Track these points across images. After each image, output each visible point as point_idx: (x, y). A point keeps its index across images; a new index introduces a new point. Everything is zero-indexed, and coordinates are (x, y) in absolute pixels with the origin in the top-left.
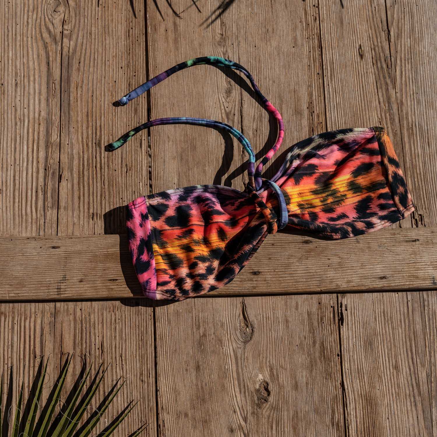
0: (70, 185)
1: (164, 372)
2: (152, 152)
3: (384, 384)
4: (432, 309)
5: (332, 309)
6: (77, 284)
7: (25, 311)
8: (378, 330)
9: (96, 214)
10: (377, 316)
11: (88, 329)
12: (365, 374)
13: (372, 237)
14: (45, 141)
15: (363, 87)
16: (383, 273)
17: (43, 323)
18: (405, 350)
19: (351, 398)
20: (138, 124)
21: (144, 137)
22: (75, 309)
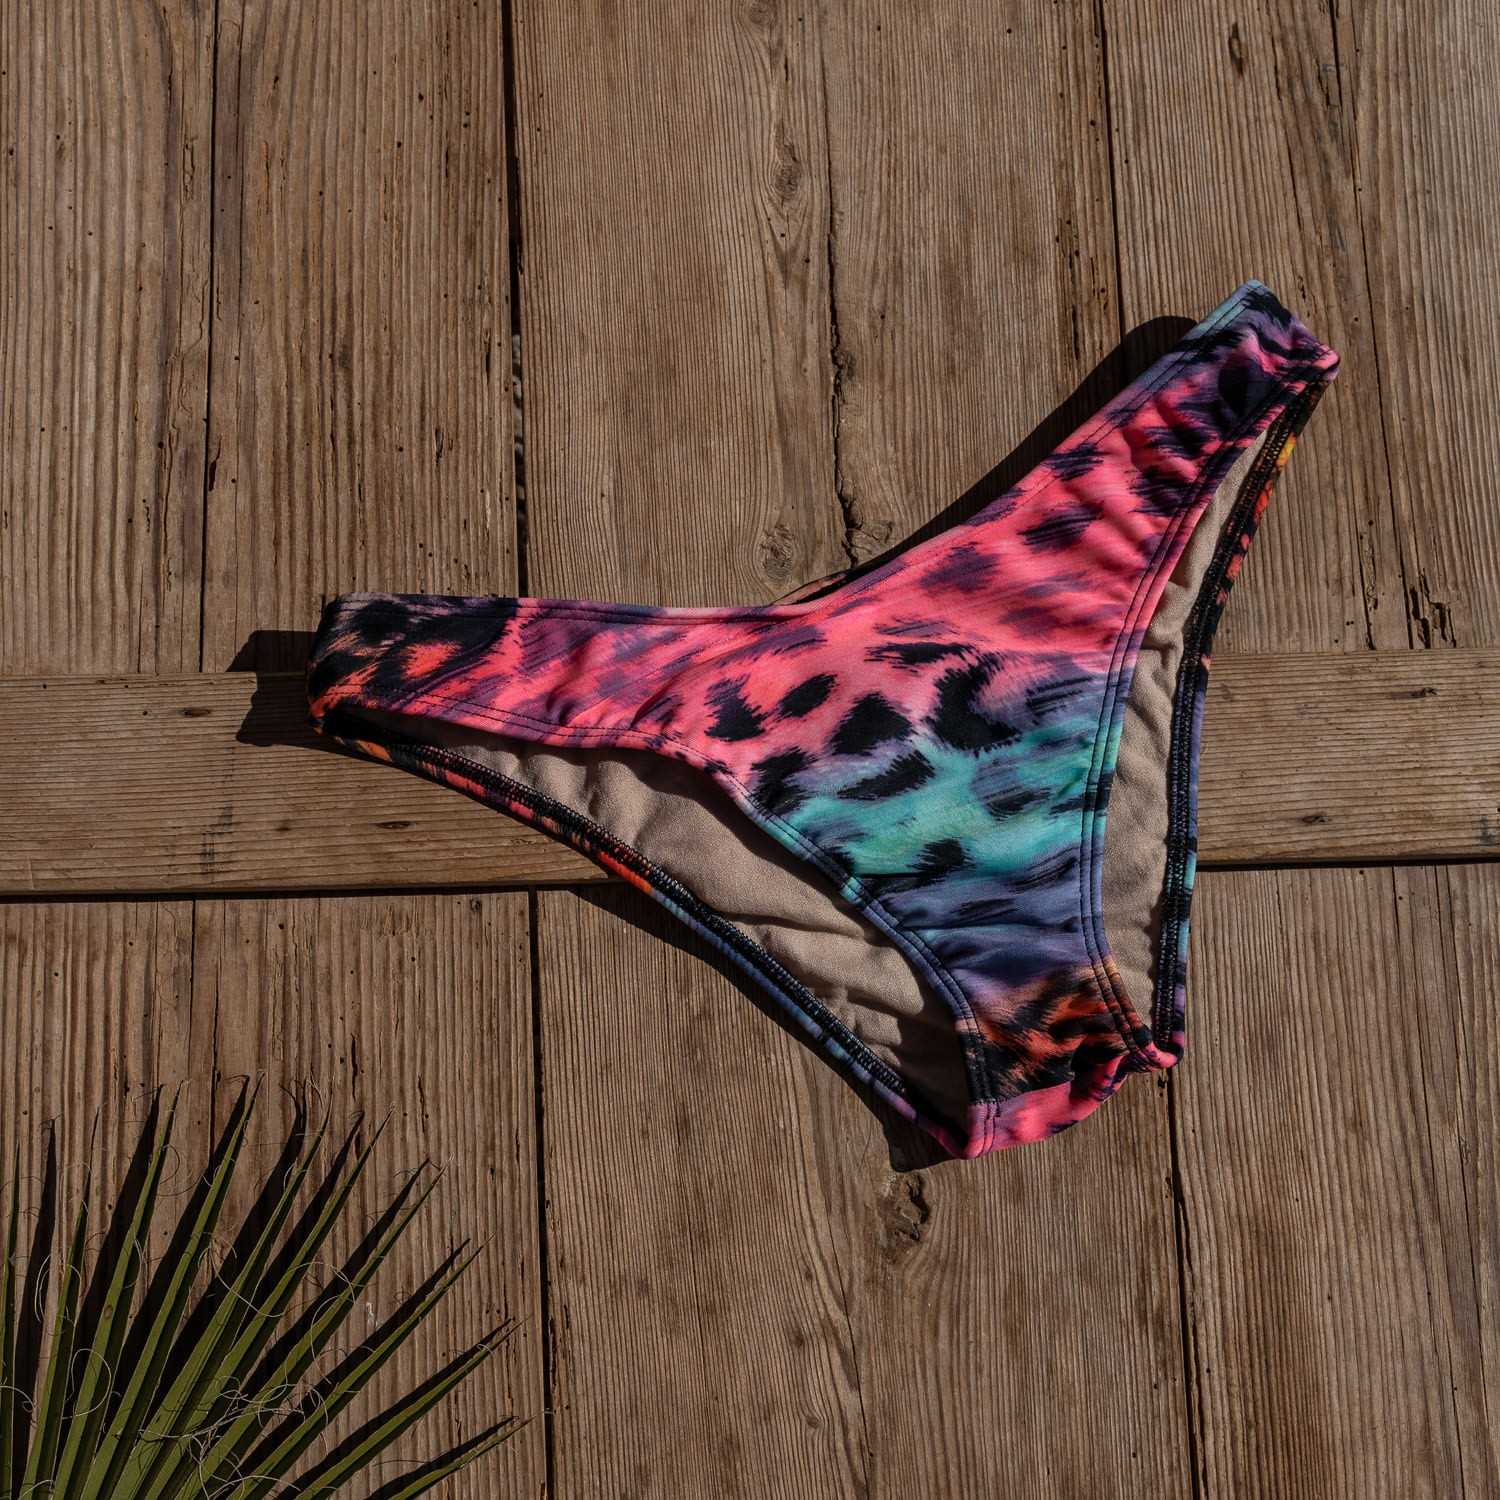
0: (243, 501)
1: (567, 1140)
2: (526, 387)
3: (1317, 1183)
4: (1479, 926)
6: (270, 837)
7: (90, 930)
8: (1297, 999)
10: (1293, 950)
11: (306, 994)
12: (1252, 1148)
13: (1274, 681)
14: (160, 348)
15: (1244, 169)
16: (1312, 805)
17: (153, 970)
18: (1387, 1064)
19: (1203, 1226)
20: (477, 292)
21: (500, 335)
22: (261, 922)
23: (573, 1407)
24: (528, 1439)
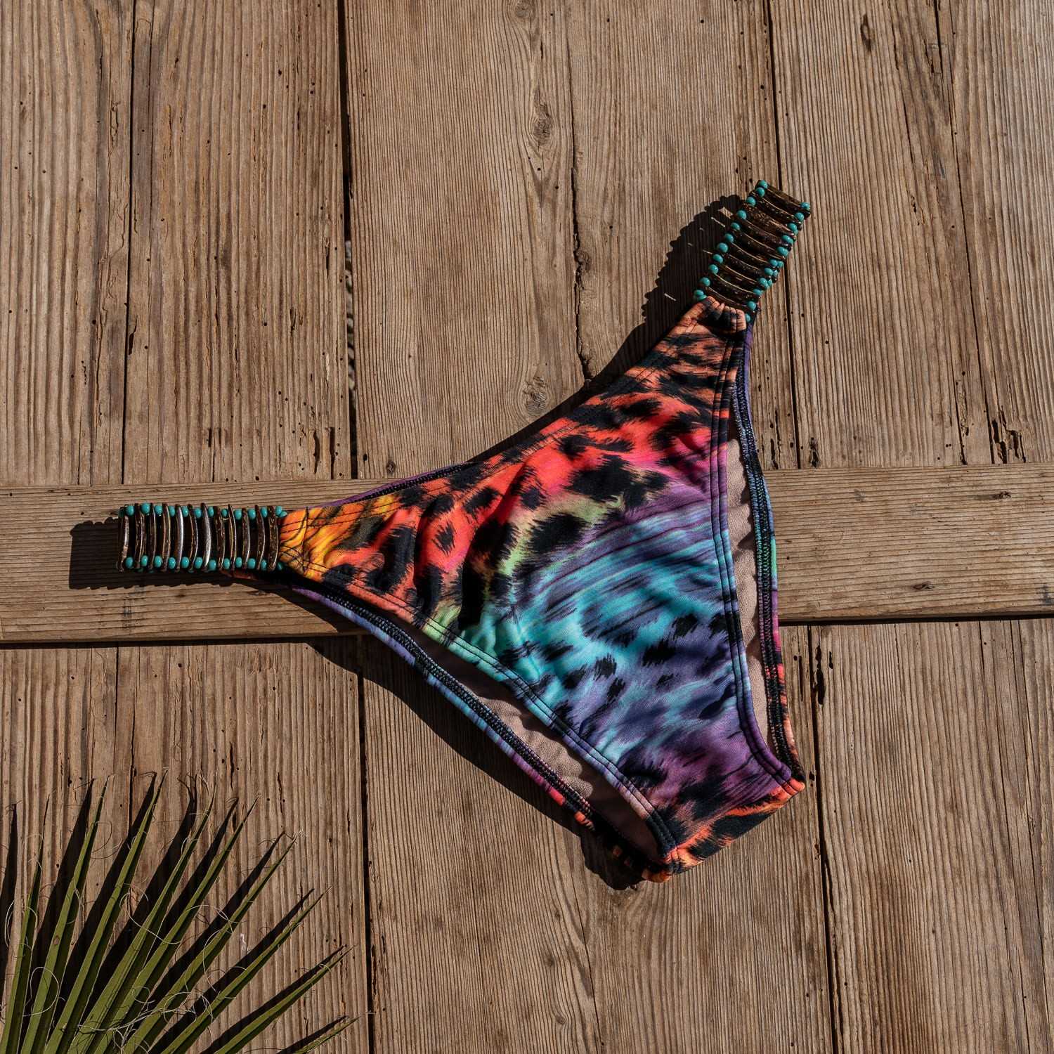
0: (153, 362)
1: (384, 818)
2: (355, 280)
3: (924, 848)
4: (1042, 663)
5: (795, 664)
6: (172, 602)
7: (44, 668)
8: (910, 716)
9: (217, 431)
10: (907, 681)
11: (198, 713)
12: (877, 823)
13: (893, 488)
14: (94, 253)
15: (872, 119)
16: (920, 576)
17: (89, 697)
18: (975, 763)
19: (842, 879)
20: (320, 211)
21: (337, 242)
22: (165, 663)
23: (388, 1008)
24: (356, 1031)
